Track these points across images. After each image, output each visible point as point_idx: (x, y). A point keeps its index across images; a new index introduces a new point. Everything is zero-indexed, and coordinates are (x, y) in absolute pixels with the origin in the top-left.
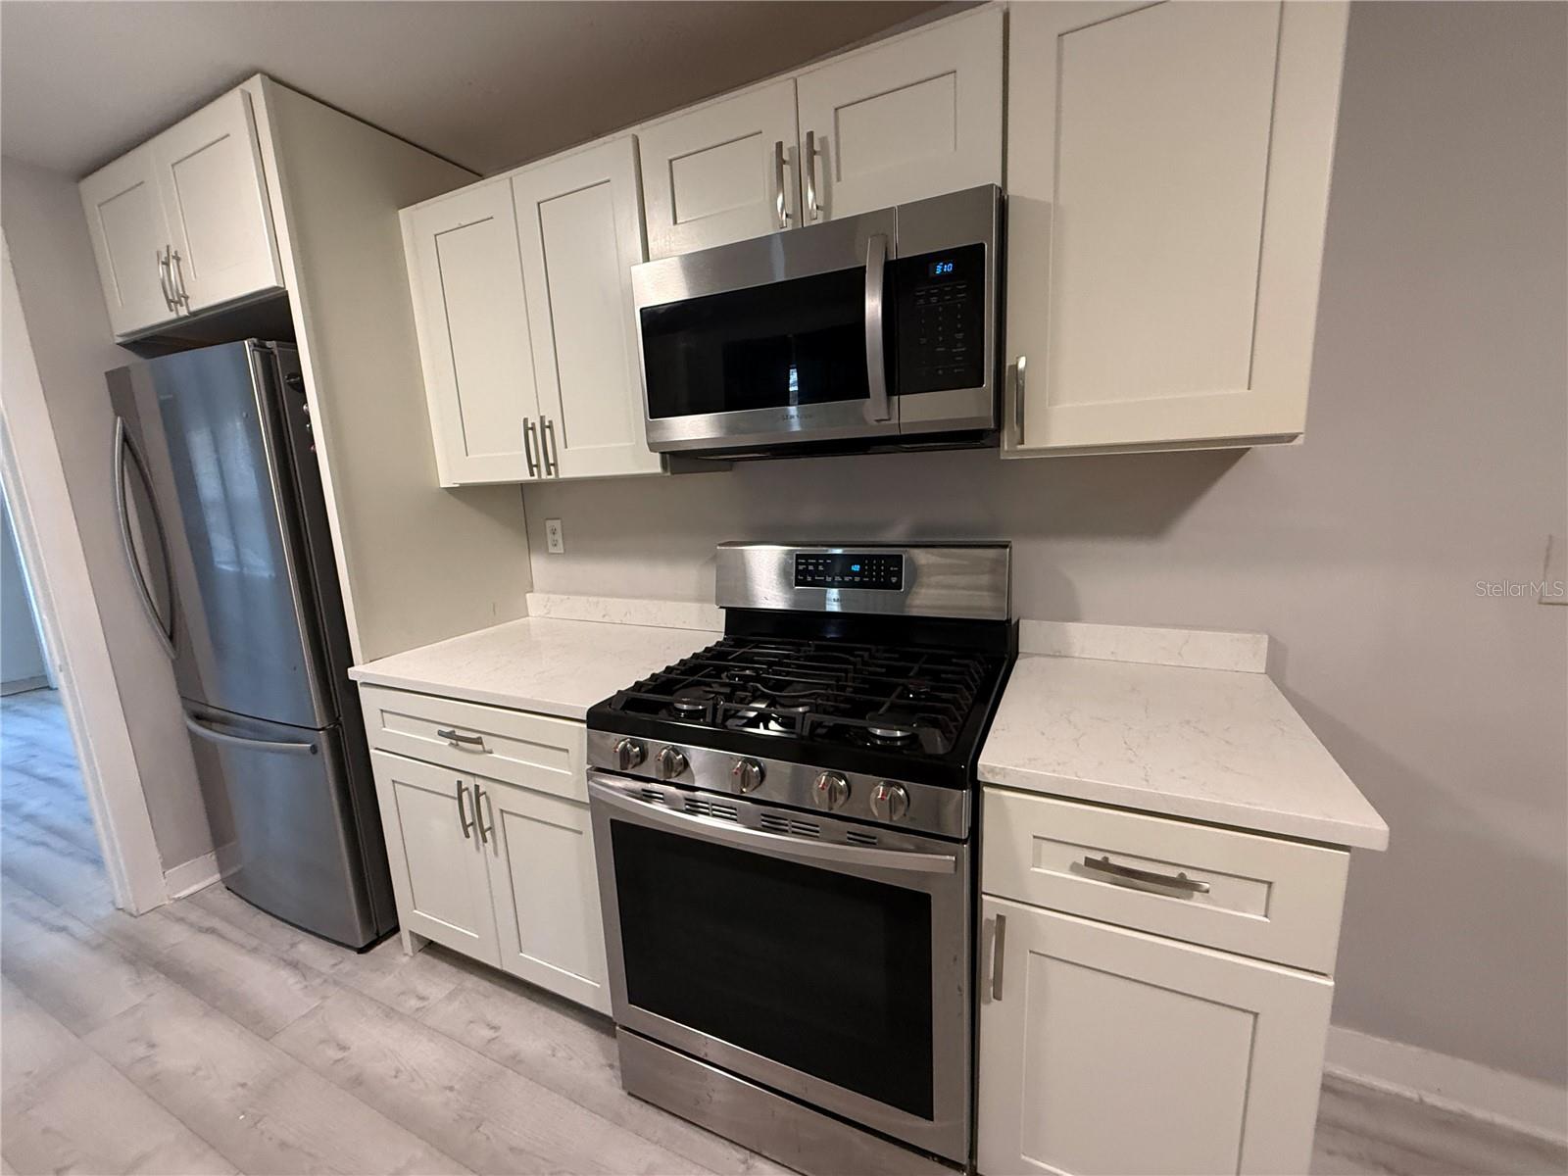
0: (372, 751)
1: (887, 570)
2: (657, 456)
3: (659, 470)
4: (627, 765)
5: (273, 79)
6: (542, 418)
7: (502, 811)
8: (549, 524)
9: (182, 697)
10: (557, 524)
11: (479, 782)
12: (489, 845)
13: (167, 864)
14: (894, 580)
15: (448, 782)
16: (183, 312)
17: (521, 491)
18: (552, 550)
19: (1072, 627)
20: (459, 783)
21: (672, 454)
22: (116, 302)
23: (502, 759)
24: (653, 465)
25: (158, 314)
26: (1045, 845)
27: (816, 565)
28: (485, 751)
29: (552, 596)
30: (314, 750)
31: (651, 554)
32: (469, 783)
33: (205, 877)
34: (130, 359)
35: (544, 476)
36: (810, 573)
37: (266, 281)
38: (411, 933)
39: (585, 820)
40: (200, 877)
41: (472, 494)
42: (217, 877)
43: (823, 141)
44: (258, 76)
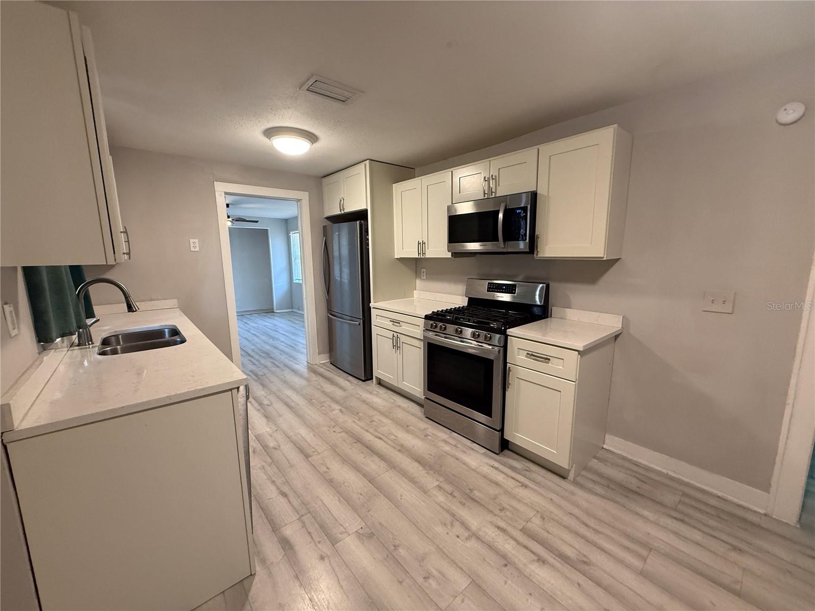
0: (372, 326)
1: (512, 289)
2: (450, 253)
3: (450, 257)
4: (432, 329)
5: (371, 160)
6: (423, 241)
7: (403, 342)
8: (423, 270)
9: (328, 309)
10: (425, 270)
11: (398, 334)
12: (398, 351)
13: (319, 354)
14: (514, 291)
15: (390, 334)
16: (343, 212)
17: (416, 260)
18: (422, 278)
19: (567, 310)
20: (393, 334)
21: (455, 253)
22: (326, 207)
23: (404, 328)
24: (449, 255)
25: (337, 212)
26: (520, 350)
27: (493, 286)
28: (400, 326)
29: (421, 292)
30: (359, 324)
31: (450, 281)
32: (395, 334)
33: (325, 360)
34: (328, 223)
35: (422, 256)
36: (492, 288)
37: (363, 207)
38: (376, 377)
39: (421, 344)
40: (324, 359)
41: (402, 260)
42: (329, 360)
43: (496, 176)
44: (368, 161)
